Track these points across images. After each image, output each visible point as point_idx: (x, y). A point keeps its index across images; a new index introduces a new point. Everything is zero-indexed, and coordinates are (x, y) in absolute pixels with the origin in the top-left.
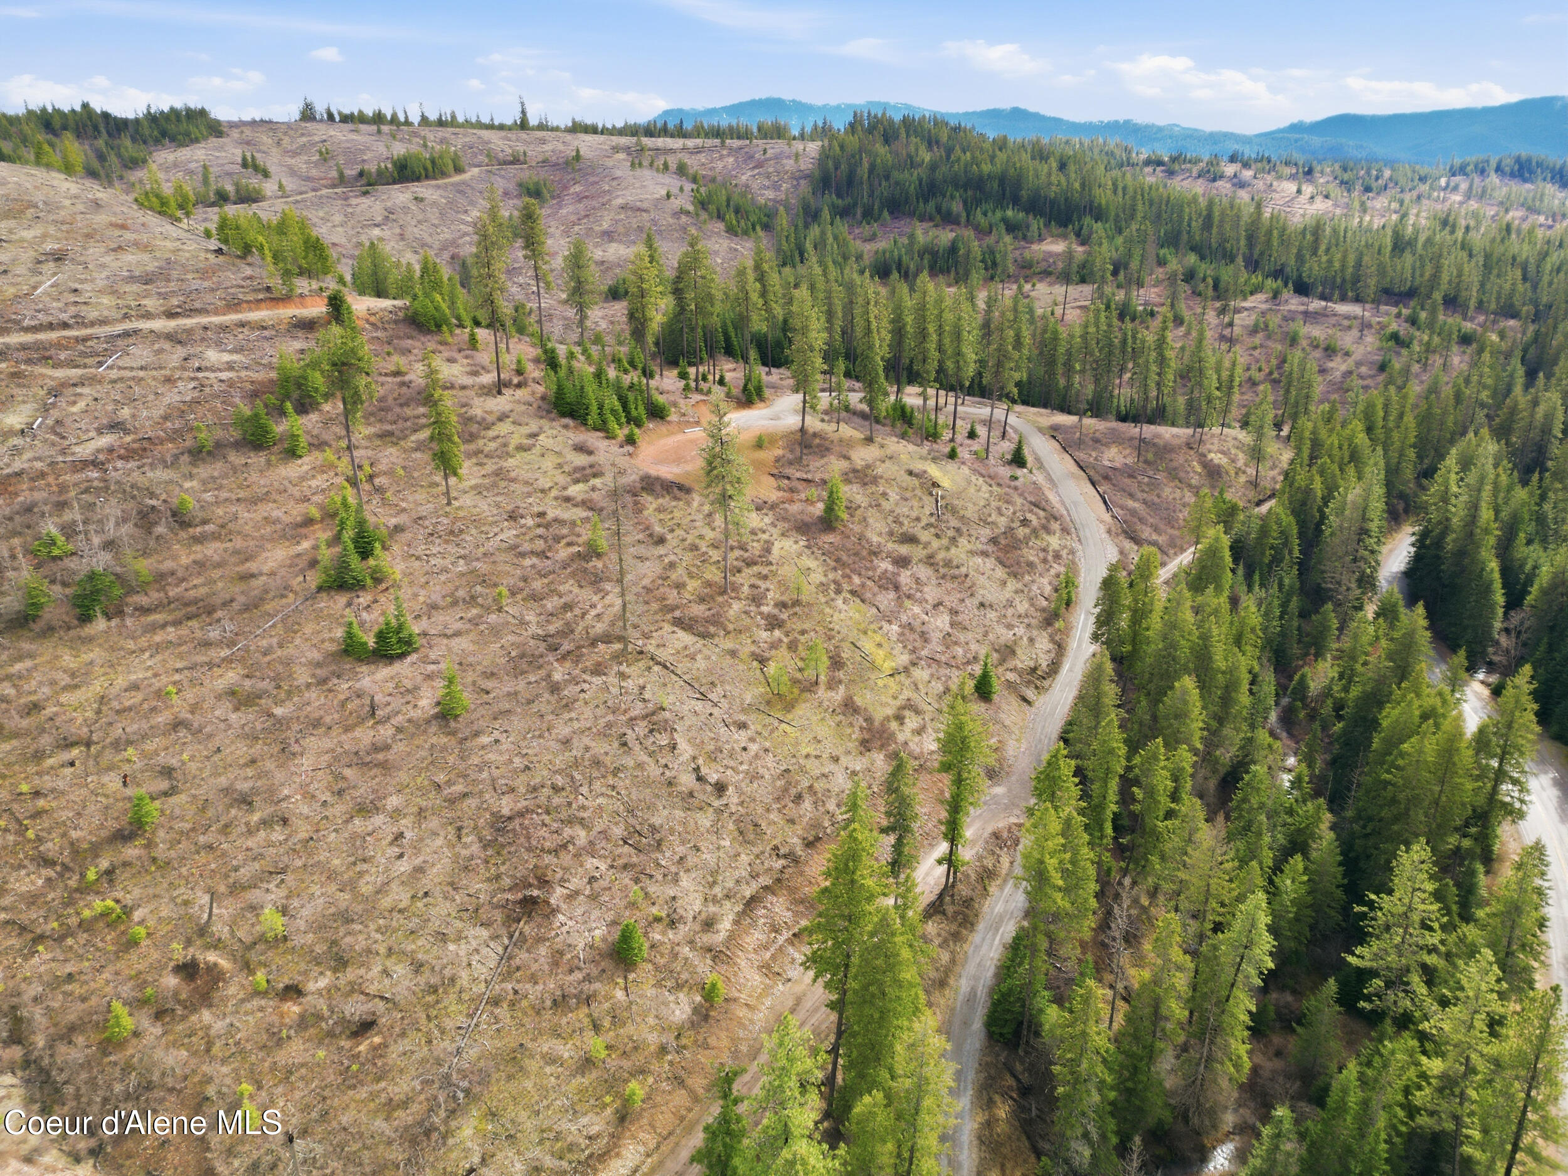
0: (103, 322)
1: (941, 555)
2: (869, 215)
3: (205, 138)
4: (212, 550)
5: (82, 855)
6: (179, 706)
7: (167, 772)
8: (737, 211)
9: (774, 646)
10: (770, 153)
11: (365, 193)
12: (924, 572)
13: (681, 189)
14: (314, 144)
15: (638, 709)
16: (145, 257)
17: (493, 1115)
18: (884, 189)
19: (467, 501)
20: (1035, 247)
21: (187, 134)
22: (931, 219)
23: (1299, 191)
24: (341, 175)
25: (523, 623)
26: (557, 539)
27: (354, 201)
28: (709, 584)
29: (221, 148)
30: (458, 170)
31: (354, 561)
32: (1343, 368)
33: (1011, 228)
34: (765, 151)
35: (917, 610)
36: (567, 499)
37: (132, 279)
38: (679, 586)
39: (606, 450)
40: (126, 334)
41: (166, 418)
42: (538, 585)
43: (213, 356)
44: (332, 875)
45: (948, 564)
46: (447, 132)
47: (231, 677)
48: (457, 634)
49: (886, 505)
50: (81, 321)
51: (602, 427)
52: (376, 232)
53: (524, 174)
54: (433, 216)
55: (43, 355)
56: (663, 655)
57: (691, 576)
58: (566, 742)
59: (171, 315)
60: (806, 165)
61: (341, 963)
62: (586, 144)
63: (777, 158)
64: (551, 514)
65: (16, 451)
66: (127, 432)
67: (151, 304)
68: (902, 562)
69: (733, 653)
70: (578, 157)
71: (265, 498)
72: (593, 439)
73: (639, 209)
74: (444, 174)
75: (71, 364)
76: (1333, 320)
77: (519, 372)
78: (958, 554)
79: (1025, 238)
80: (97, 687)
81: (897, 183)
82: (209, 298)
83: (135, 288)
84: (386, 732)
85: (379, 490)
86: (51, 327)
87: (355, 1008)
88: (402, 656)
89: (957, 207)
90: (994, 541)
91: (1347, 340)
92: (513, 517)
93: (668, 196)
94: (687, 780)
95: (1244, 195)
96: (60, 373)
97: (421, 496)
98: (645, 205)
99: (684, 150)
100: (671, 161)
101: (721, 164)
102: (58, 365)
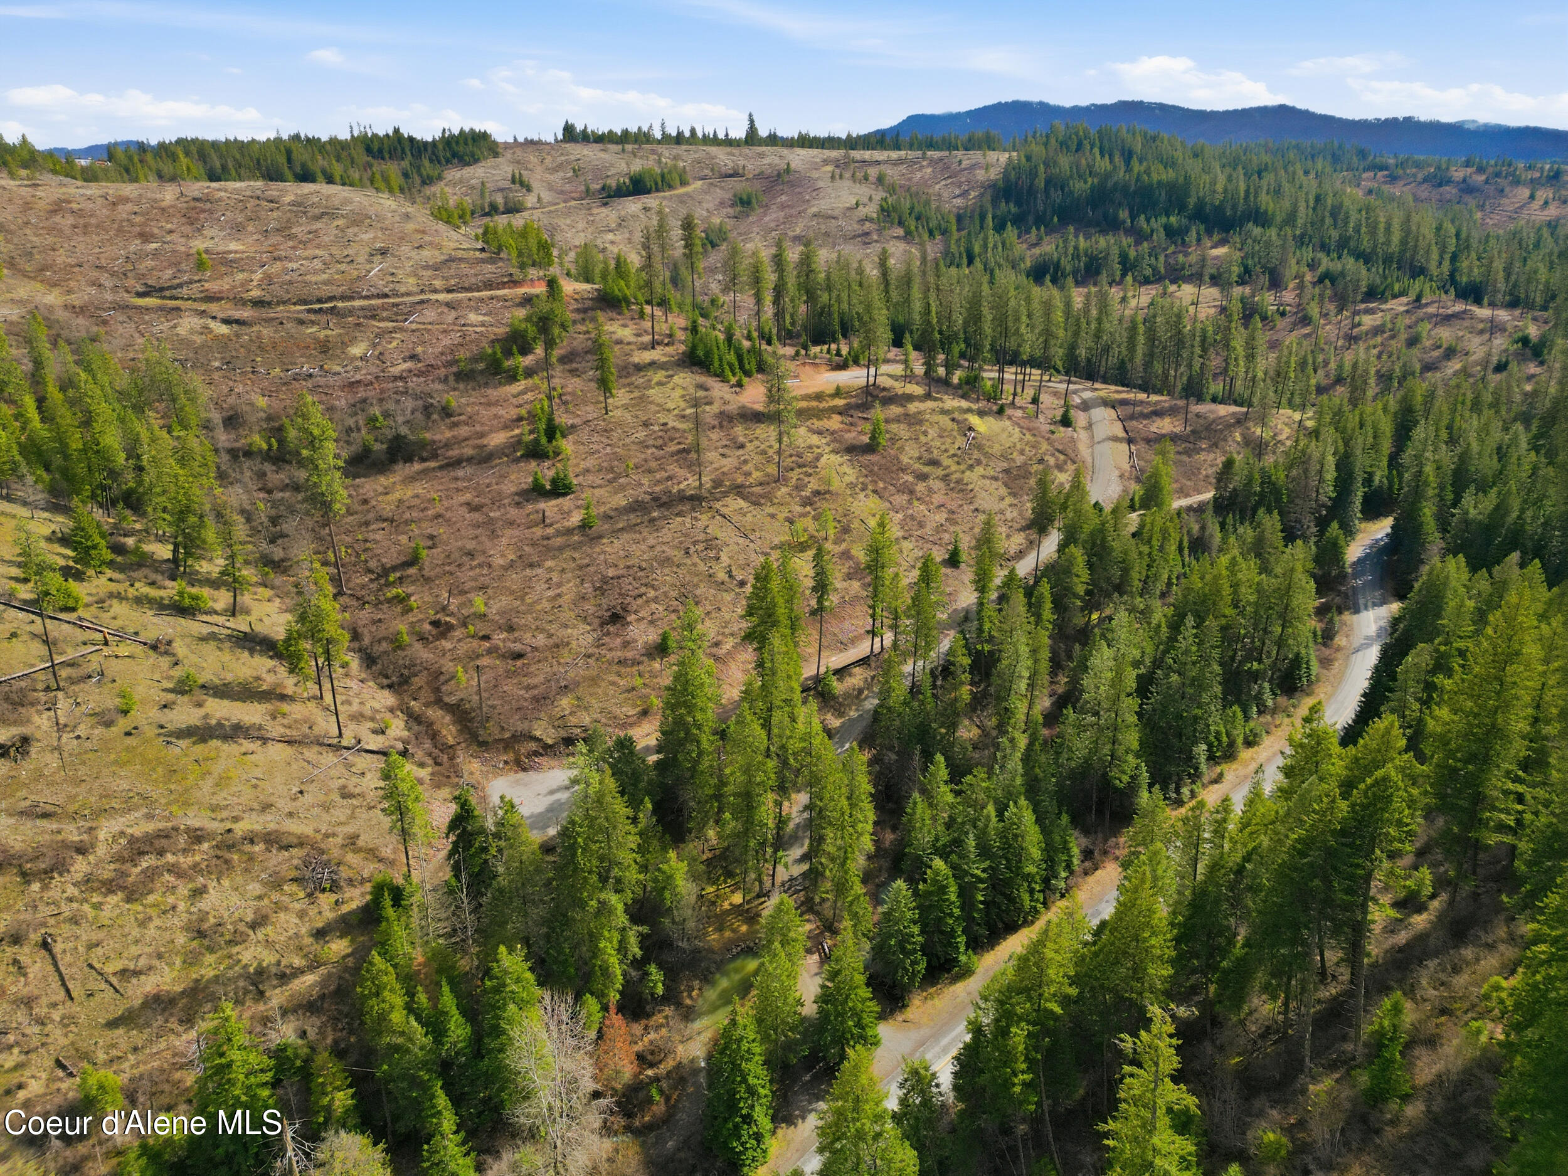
0: (408, 294)
1: (954, 477)
2: (1039, 221)
3: (485, 158)
4: (464, 431)
5: (386, 571)
6: (439, 508)
7: (432, 537)
8: (918, 218)
9: (803, 515)
10: (965, 164)
11: (605, 204)
12: (937, 485)
13: (870, 199)
14: (569, 162)
15: (702, 537)
16: (437, 253)
17: (578, 698)
18: (1056, 196)
19: (618, 413)
20: (1191, 251)
21: (473, 155)
22: (1095, 226)
23: (1532, 197)
24: (588, 190)
25: (641, 485)
26: (672, 440)
27: (595, 211)
28: (768, 475)
29: (496, 167)
30: (683, 183)
31: (544, 440)
33: (1172, 233)
34: (960, 162)
35: (922, 507)
36: (684, 417)
37: (426, 267)
38: (748, 474)
39: (719, 390)
40: (422, 302)
41: (442, 354)
42: (653, 464)
43: (473, 317)
44: (511, 593)
45: (960, 481)
46: (681, 149)
47: (468, 496)
48: (600, 486)
49: (923, 439)
50: (395, 293)
51: (721, 376)
52: (610, 236)
53: (738, 186)
55: (373, 314)
56: (724, 511)
57: (757, 469)
58: (652, 547)
59: (449, 291)
60: (994, 174)
61: (511, 629)
62: (799, 158)
63: (972, 167)
64: (671, 424)
65: (357, 369)
66: (419, 361)
67: (438, 283)
68: (923, 477)
69: (773, 516)
70: (788, 170)
71: (496, 403)
72: (710, 381)
73: (829, 217)
74: (671, 187)
75: (390, 320)
77: (670, 336)
78: (973, 477)
79: (1183, 242)
80: (397, 495)
81: (1071, 192)
82: (474, 281)
83: (430, 273)
84: (550, 531)
85: (565, 403)
86: (378, 296)
87: (518, 647)
88: (565, 495)
89: (1124, 214)
90: (1006, 471)
92: (646, 424)
93: (857, 204)
94: (722, 576)
96: (381, 325)
97: (590, 408)
98: (836, 213)
99: (888, 161)
100: (873, 172)
101: (919, 175)
102: (382, 320)
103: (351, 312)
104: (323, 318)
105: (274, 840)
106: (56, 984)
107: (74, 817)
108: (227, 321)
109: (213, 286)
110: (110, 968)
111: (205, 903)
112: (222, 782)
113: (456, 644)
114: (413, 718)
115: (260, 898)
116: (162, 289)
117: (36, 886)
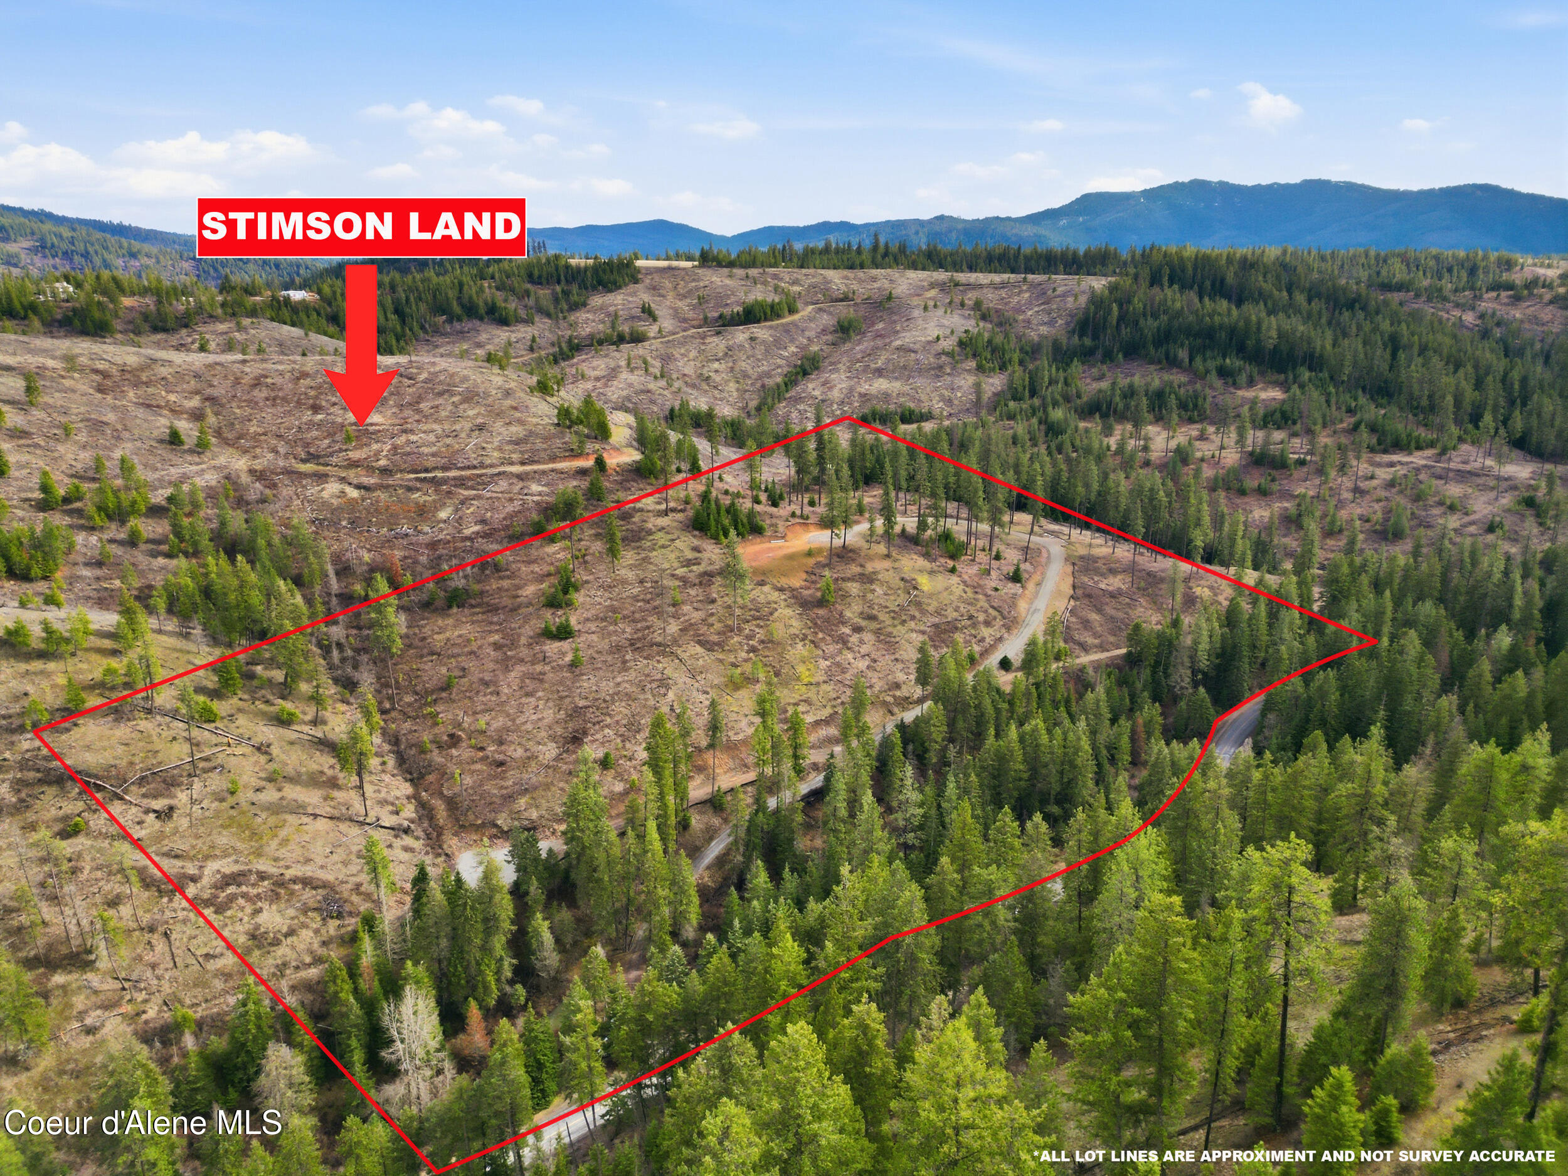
0: (491, 466)
2: (1108, 357)
4: (506, 583)
5: (428, 692)
6: (474, 646)
7: (464, 669)
8: (994, 350)
9: (746, 660)
10: (1060, 289)
11: (718, 333)
13: (953, 332)
15: (659, 676)
16: (521, 428)
18: (1128, 334)
19: (623, 572)
20: (1239, 393)
24: (706, 318)
25: (624, 632)
26: (659, 595)
27: (708, 340)
29: (634, 294)
30: (792, 311)
31: (561, 595)
34: (1054, 290)
35: (850, 656)
36: (674, 575)
37: (510, 442)
38: (710, 625)
39: (711, 551)
40: (499, 474)
41: (504, 519)
42: (637, 616)
43: (534, 487)
44: (508, 715)
45: (889, 634)
46: (801, 274)
47: (497, 637)
48: (593, 633)
50: (482, 466)
52: (716, 365)
53: (844, 311)
54: (759, 352)
55: (461, 482)
56: (683, 655)
57: (720, 621)
58: (619, 684)
59: (523, 463)
61: (501, 743)
64: (662, 582)
65: (441, 530)
66: (486, 524)
67: (515, 457)
68: (858, 630)
69: (721, 661)
70: (890, 298)
71: (534, 562)
73: (911, 350)
74: (779, 316)
75: (473, 488)
77: (685, 503)
78: (903, 631)
79: (1234, 384)
80: (448, 634)
81: (1140, 329)
82: (542, 455)
83: (510, 447)
84: (548, 668)
85: (586, 562)
86: (469, 468)
87: (501, 757)
90: (936, 625)
92: (641, 582)
93: (938, 338)
96: (466, 493)
97: (603, 567)
98: (917, 346)
100: (971, 297)
101: (1016, 299)
102: (467, 488)
103: (445, 481)
104: (425, 486)
105: (306, 882)
106: (168, 958)
107: (192, 859)
108: (358, 487)
109: (355, 455)
110: (198, 953)
111: (262, 918)
112: (285, 842)
113: (463, 752)
114: (422, 805)
115: (292, 918)
116: (318, 457)
117: (165, 900)
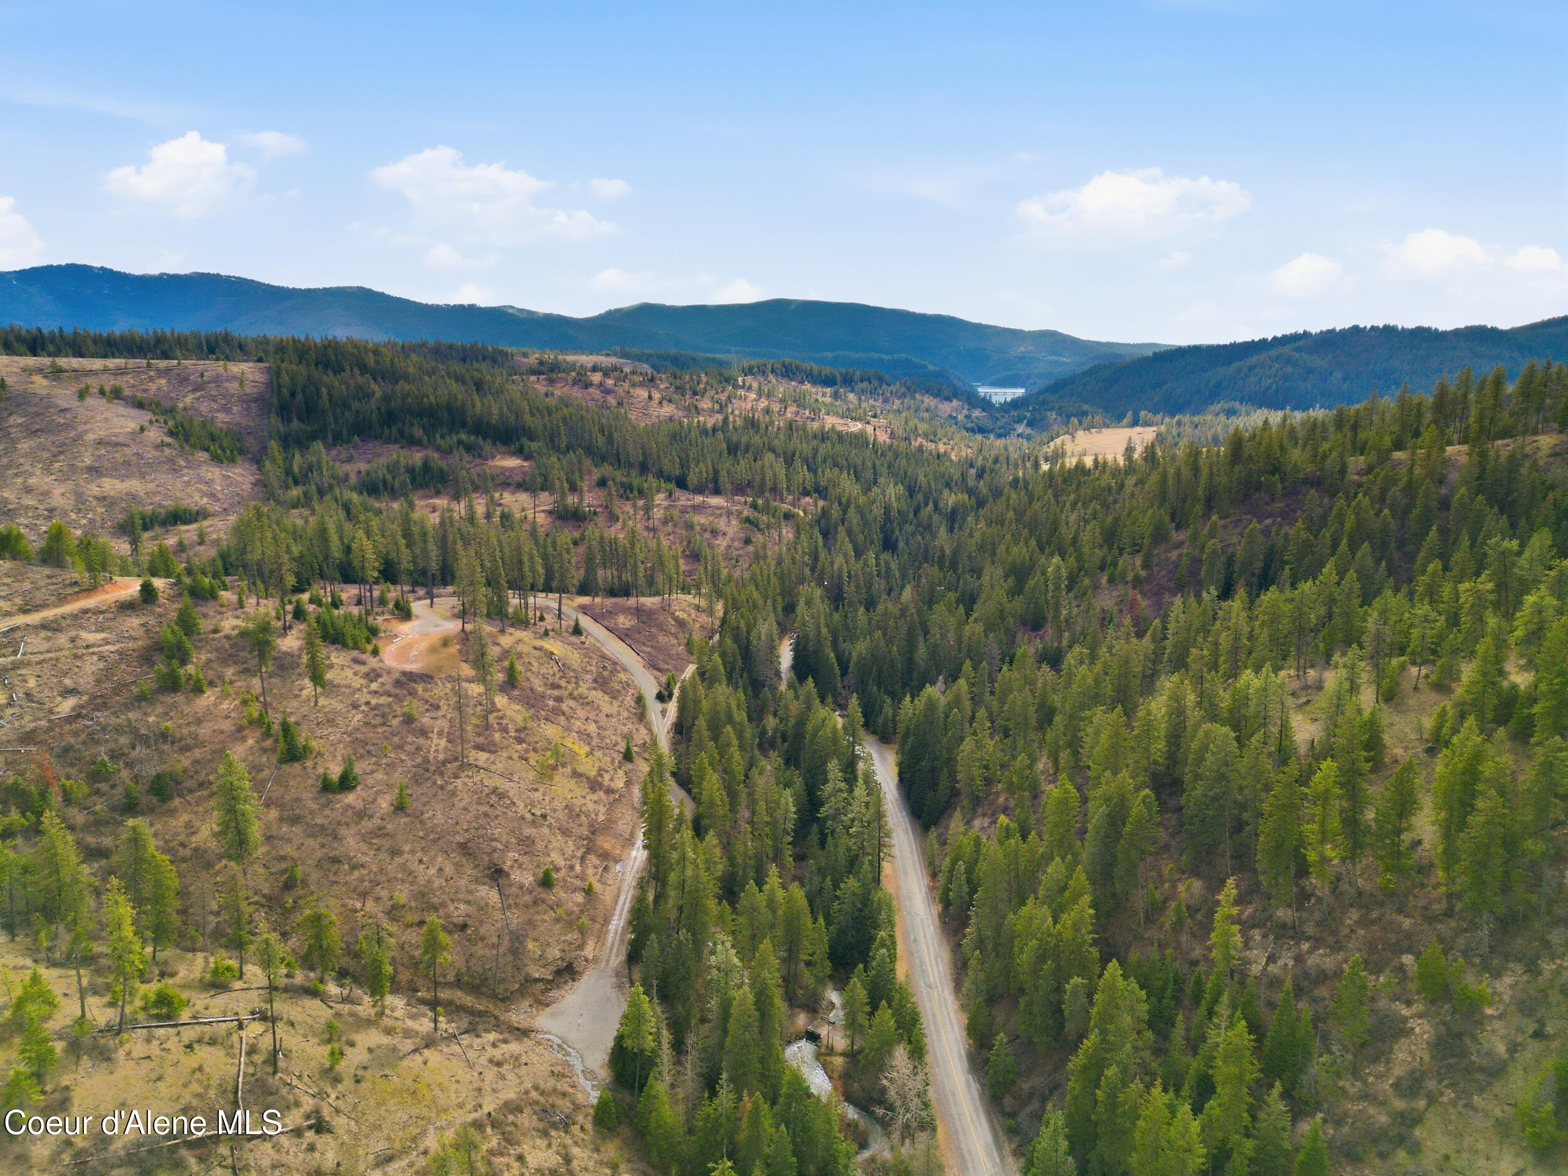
2: (340, 439)
4: (200, 753)
7: (283, 858)
9: (527, 751)
12: (572, 703)
13: (148, 421)
15: (487, 790)
17: (535, 940)
20: (490, 463)
22: (396, 442)
23: (650, 397)
25: (402, 761)
28: (476, 726)
32: (725, 544)
33: (469, 448)
34: (199, 373)
35: (578, 723)
40: (12, 630)
42: (395, 740)
43: (88, 637)
45: (581, 697)
47: (274, 812)
48: (373, 772)
51: (357, 649)
56: (480, 764)
57: (465, 723)
60: (252, 388)
61: (434, 909)
63: (219, 379)
68: (559, 699)
69: (510, 758)
71: (203, 719)
72: (358, 655)
73: (117, 444)
76: (710, 511)
79: (480, 456)
81: (358, 412)
82: (40, 595)
84: (377, 821)
88: (357, 785)
89: (418, 432)
90: (595, 681)
91: (721, 524)
93: (142, 429)
94: (528, 816)
95: (612, 400)
99: (105, 370)
105: (510, 1109)
107: (405, 1151)
111: (533, 1162)
112: (442, 1088)
114: (432, 1004)
115: (549, 1146)
